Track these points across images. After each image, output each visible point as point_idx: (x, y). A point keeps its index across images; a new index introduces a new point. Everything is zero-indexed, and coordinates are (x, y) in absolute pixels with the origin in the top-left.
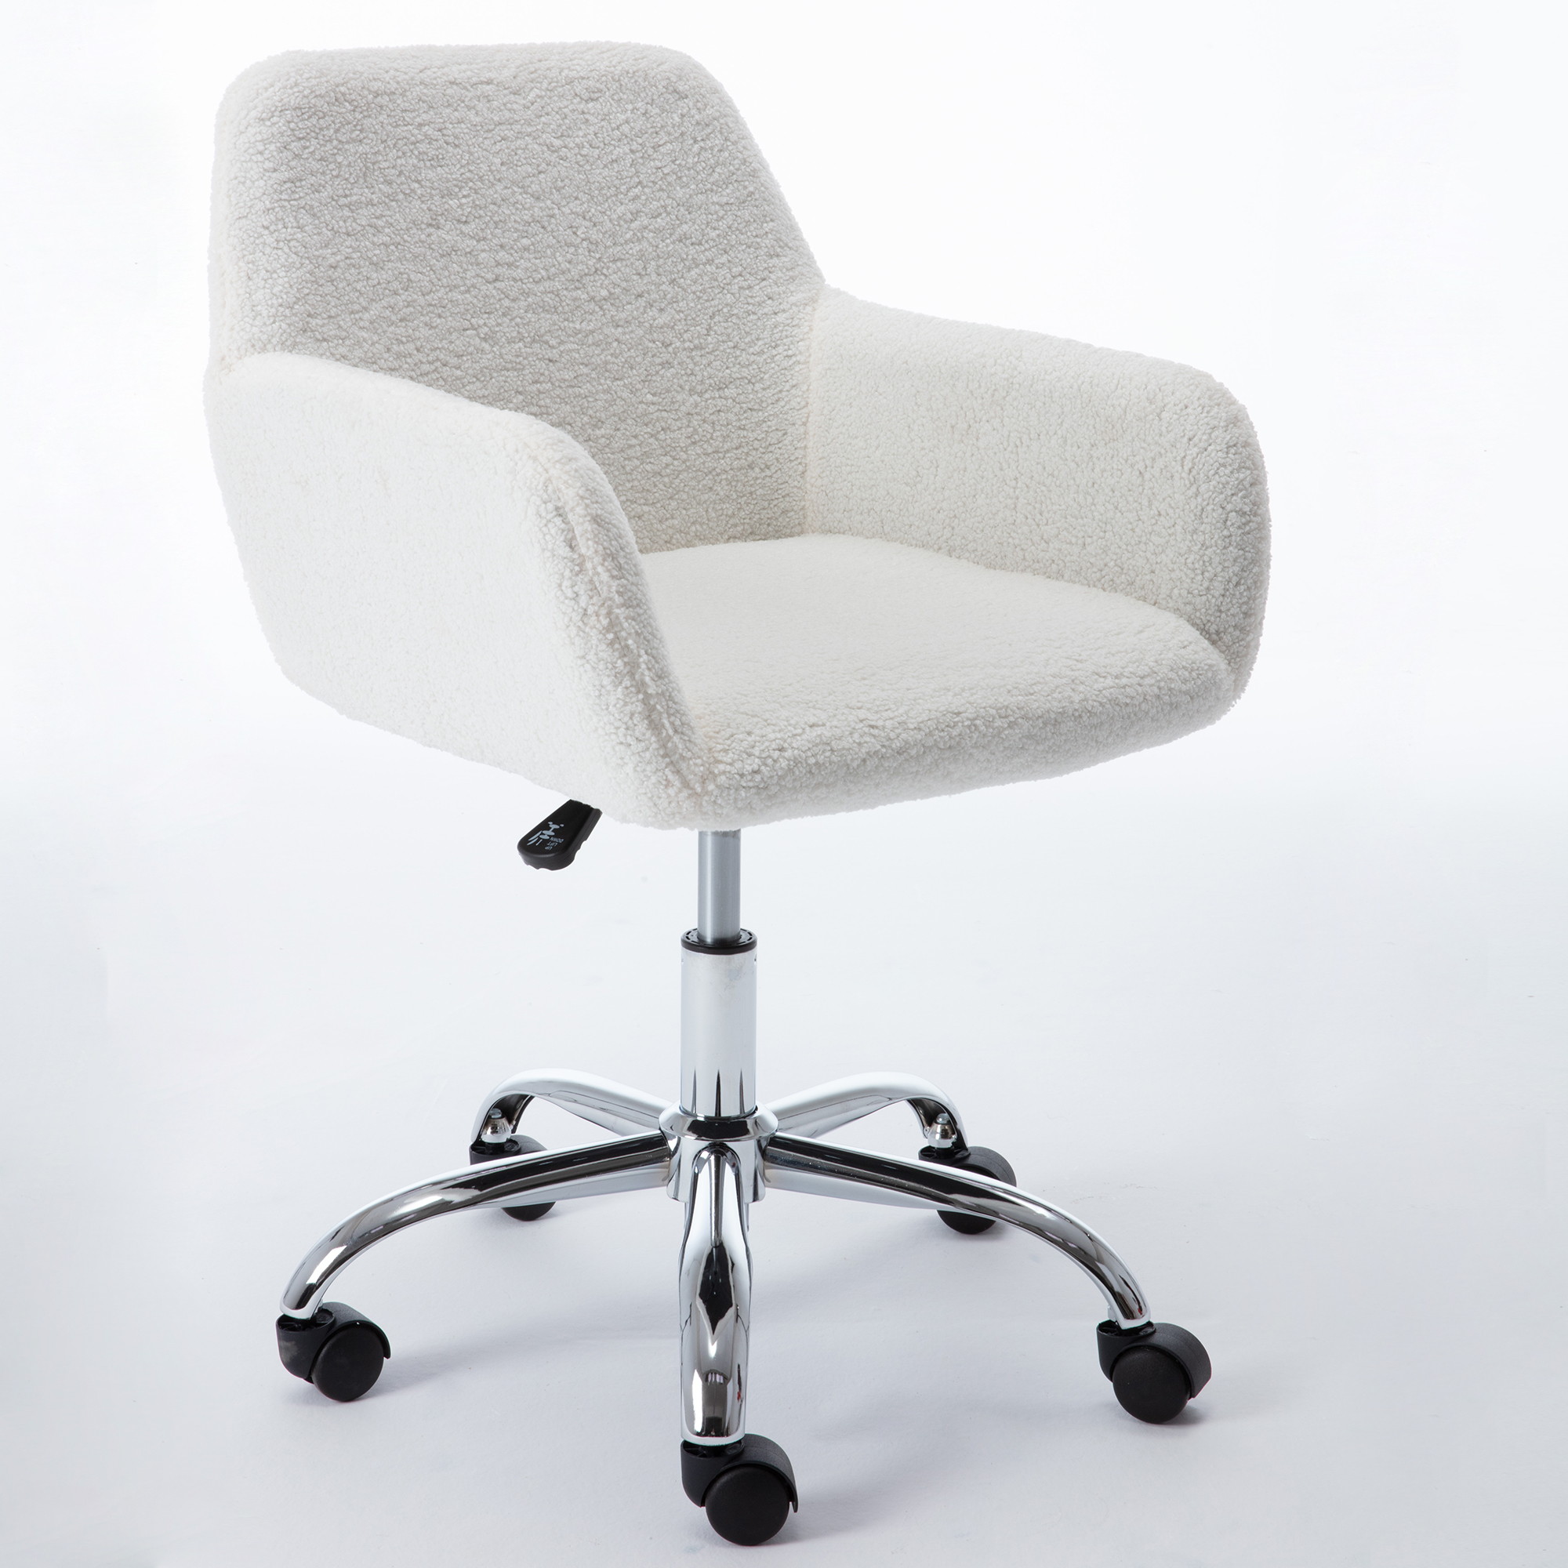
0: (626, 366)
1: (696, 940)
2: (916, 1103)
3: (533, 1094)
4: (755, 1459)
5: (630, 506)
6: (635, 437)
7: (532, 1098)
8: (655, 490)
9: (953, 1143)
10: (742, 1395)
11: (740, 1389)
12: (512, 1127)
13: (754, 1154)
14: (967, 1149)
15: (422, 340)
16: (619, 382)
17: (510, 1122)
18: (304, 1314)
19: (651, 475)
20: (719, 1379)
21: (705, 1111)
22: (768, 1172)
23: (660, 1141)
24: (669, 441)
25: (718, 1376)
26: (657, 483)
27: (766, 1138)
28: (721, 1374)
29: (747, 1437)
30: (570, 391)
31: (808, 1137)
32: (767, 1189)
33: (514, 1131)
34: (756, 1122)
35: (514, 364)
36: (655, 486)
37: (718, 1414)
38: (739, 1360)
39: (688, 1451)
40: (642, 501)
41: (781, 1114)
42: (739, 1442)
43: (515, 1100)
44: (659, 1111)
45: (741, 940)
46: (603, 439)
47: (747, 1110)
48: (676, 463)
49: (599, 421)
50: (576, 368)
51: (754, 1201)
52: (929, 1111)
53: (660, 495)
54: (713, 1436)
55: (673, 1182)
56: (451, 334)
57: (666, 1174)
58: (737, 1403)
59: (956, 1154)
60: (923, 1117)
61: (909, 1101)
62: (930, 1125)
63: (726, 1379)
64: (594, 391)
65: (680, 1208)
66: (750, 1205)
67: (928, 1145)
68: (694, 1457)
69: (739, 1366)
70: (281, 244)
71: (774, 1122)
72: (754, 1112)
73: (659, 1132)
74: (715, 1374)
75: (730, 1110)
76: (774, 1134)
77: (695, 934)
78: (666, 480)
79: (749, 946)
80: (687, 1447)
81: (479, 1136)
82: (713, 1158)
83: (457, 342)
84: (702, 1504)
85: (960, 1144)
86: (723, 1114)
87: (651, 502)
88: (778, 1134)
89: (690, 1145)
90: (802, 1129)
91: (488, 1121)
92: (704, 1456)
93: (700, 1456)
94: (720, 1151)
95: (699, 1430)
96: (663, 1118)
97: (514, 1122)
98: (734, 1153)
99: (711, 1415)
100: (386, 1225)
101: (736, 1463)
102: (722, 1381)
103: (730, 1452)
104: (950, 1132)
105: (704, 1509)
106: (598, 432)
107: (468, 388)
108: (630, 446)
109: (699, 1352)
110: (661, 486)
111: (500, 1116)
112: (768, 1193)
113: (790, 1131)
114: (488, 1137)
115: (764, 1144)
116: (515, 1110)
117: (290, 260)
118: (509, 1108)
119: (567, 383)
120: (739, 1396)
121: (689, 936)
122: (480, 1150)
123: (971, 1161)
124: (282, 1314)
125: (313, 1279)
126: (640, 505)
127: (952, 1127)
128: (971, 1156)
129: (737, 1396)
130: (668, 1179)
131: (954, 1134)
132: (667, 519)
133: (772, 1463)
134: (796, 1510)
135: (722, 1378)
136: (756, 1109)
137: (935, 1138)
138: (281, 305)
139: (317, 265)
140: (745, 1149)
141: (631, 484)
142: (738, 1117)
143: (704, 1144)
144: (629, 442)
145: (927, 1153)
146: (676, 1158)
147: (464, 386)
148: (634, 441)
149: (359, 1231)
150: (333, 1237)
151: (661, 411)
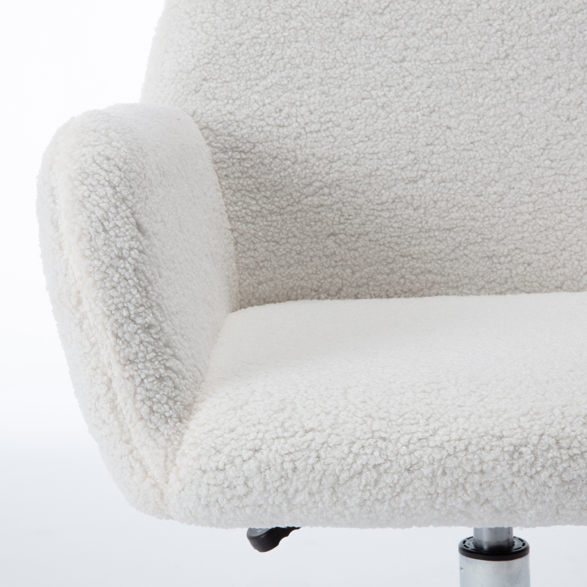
0: (527, 135)
5: (519, 254)
6: (530, 195)
8: (547, 242)
15: (316, 105)
16: (517, 149)
19: (542, 229)
24: (564, 201)
26: (549, 236)
30: (465, 153)
35: (409, 129)
36: (547, 238)
40: (532, 250)
46: (495, 196)
48: (570, 220)
49: (492, 180)
50: (474, 135)
53: (552, 246)
56: (347, 101)
64: (490, 155)
70: (195, 25)
77: (471, 542)
78: (559, 233)
83: (352, 108)
87: (542, 252)
106: (490, 189)
107: (357, 145)
108: (522, 203)
110: (553, 239)
117: (199, 37)
119: (462, 147)
126: (530, 253)
132: (558, 268)
138: (181, 71)
139: (223, 42)
141: (521, 235)
144: (522, 199)
147: (354, 144)
148: (527, 199)
151: (559, 175)
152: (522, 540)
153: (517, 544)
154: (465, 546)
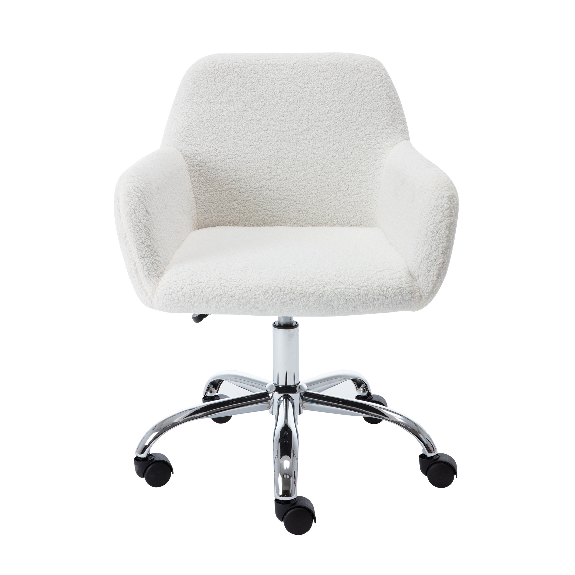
0: (316, 162)
1: (278, 324)
2: (354, 380)
3: (224, 380)
4: (300, 505)
5: (310, 210)
6: (316, 187)
7: (223, 381)
8: (322, 206)
9: (367, 394)
10: (296, 482)
11: (295, 480)
12: (217, 391)
13: (299, 399)
14: (371, 396)
15: (231, 148)
16: (311, 168)
17: (216, 389)
18: (144, 456)
19: (320, 200)
20: (288, 477)
21: (282, 383)
22: (303, 404)
23: (266, 394)
24: (329, 190)
25: (287, 476)
26: (323, 203)
27: (303, 393)
28: (288, 475)
29: (298, 497)
30: (290, 169)
31: (318, 392)
32: (303, 410)
33: (217, 392)
34: (299, 387)
35: (269, 158)
36: (322, 204)
37: (287, 489)
38: (294, 470)
39: (277, 502)
40: (316, 209)
41: (308, 385)
42: (295, 499)
43: (217, 382)
44: (266, 384)
45: (293, 324)
46: (302, 186)
47: (296, 383)
48: (331, 197)
49: (301, 180)
50: (294, 161)
51: (299, 414)
52: (359, 383)
53: (323, 207)
54: (286, 497)
55: (271, 408)
56: (244, 146)
57: (269, 405)
58: (294, 485)
59: (368, 397)
60: (356, 385)
61: (351, 380)
62: (359, 388)
63: (290, 477)
64: (301, 170)
65: (274, 417)
66: (298, 416)
67: (358, 395)
68: (279, 504)
69: (294, 472)
70: (184, 113)
71: (305, 387)
72: (299, 384)
73: (266, 391)
74: (286, 475)
75: (290, 383)
76: (306, 391)
77: (277, 323)
78: (327, 202)
79: (296, 326)
80: (277, 501)
81: (206, 394)
82: (285, 400)
83: (246, 149)
84: (282, 521)
85: (369, 394)
86: (288, 384)
87: (320, 209)
88: (307, 391)
89: (277, 396)
90: (315, 389)
91: (208, 389)
92: (283, 504)
93: (281, 504)
94: (287, 398)
95: (281, 495)
96: (267, 386)
97: (217, 389)
98: (292, 398)
99: (285, 489)
100: (172, 424)
101: (294, 506)
102: (289, 477)
103: (292, 502)
104: (366, 390)
105: (283, 522)
106: (300, 184)
107: (247, 164)
108: (312, 190)
109: (280, 467)
110: (324, 204)
111: (212, 387)
112: (304, 412)
113: (311, 390)
114: (208, 394)
115: (302, 395)
116: (217, 385)
117: (185, 119)
118: (215, 384)
119: (289, 166)
120: (295, 482)
121: (275, 323)
122: (206, 398)
123: (373, 399)
124: (136, 456)
125: (147, 444)
126: (315, 210)
127: (366, 388)
128: (373, 398)
129: (294, 482)
130: (269, 407)
131: (367, 391)
132: (326, 216)
133: (306, 506)
134: (315, 523)
135: (289, 476)
136: (299, 383)
137: (361, 392)
138: (177, 133)
139: (194, 121)
140: (296, 397)
141: (312, 203)
142: (293, 386)
143: (282, 395)
144: (312, 188)
145: (358, 397)
146: (272, 400)
147: (246, 164)
148: (314, 188)
149: (163, 427)
150: (154, 429)
151: (328, 179)
152: (296, 322)
153: (294, 324)
154: (275, 324)
